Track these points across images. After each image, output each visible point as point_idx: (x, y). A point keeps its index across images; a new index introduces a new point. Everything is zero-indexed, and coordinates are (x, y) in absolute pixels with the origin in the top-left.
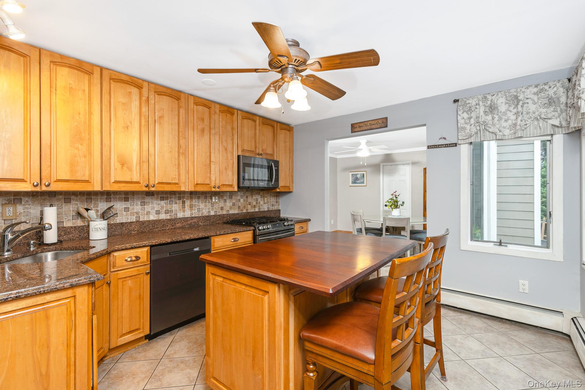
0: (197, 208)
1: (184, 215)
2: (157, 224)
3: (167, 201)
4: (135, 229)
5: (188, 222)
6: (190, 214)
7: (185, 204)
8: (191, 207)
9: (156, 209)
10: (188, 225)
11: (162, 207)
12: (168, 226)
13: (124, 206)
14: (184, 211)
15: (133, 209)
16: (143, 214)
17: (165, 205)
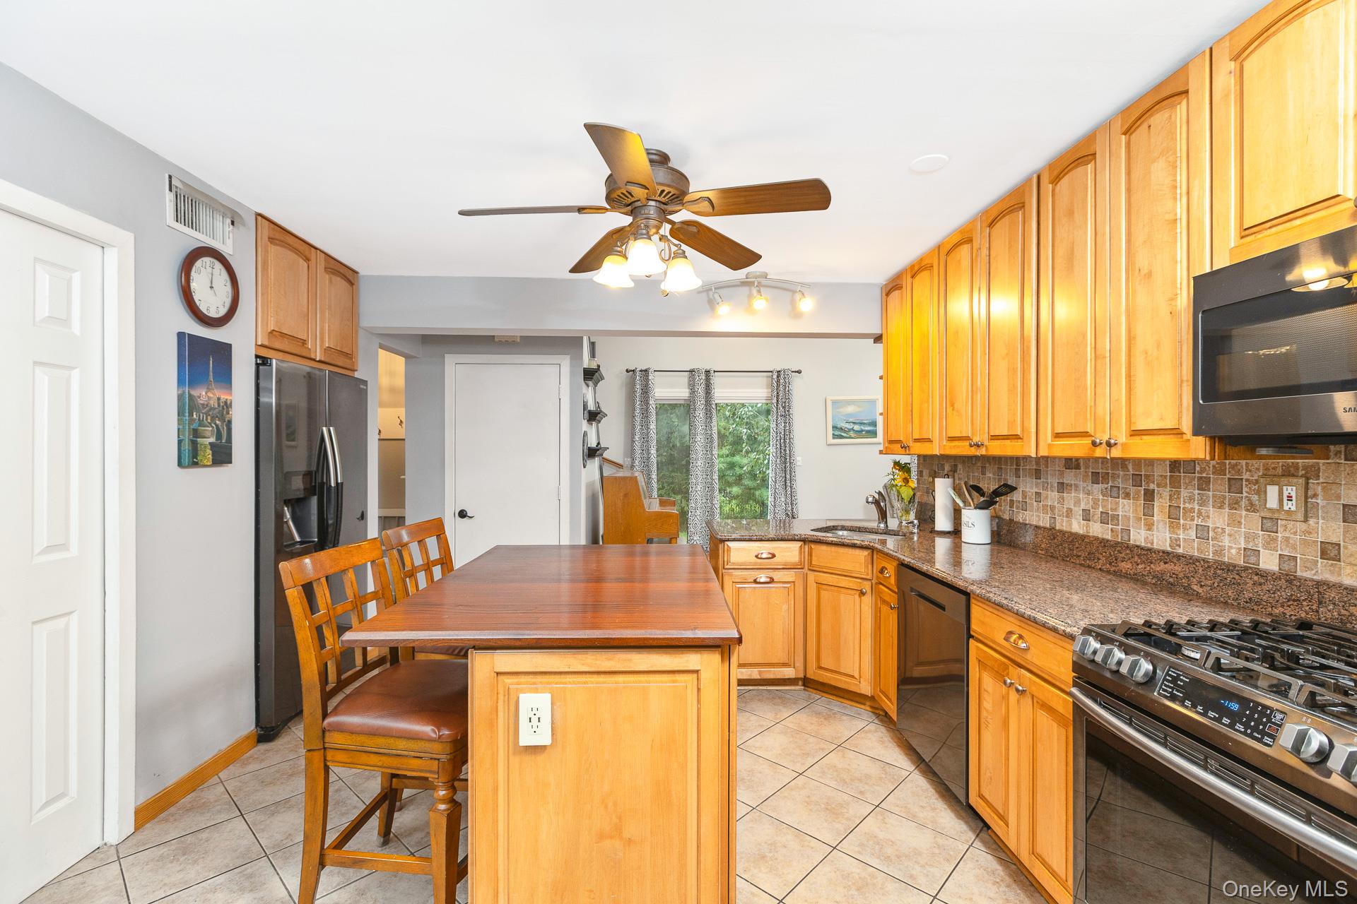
0: (1195, 522)
1: (1150, 538)
2: (1077, 545)
3: (1106, 486)
4: (1043, 546)
5: (1152, 565)
6: (1168, 540)
7: (1154, 501)
8: (1173, 515)
9: (1083, 506)
10: (1154, 577)
11: (1096, 502)
12: (1099, 559)
13: (1035, 490)
14: (1149, 527)
15: (1047, 497)
16: (1061, 513)
17: (1101, 497)
